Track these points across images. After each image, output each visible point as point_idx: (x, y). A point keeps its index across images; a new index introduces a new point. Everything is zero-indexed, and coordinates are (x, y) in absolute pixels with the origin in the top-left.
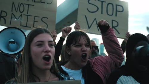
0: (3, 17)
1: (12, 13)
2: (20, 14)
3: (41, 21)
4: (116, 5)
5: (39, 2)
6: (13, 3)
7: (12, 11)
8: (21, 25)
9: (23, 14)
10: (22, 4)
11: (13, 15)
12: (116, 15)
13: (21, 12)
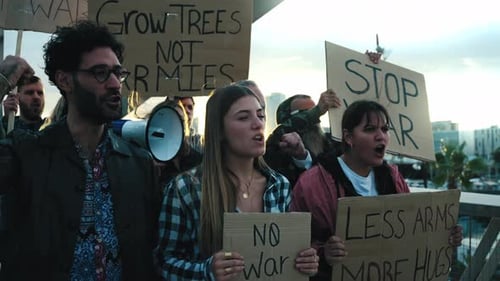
0: (140, 78)
1: (159, 67)
2: (176, 65)
3: (220, 73)
4: (403, 80)
5: (212, 33)
6: (158, 43)
7: (158, 62)
8: (180, 89)
9: (180, 64)
10: (177, 42)
11: (161, 72)
12: (406, 104)
13: (177, 62)
